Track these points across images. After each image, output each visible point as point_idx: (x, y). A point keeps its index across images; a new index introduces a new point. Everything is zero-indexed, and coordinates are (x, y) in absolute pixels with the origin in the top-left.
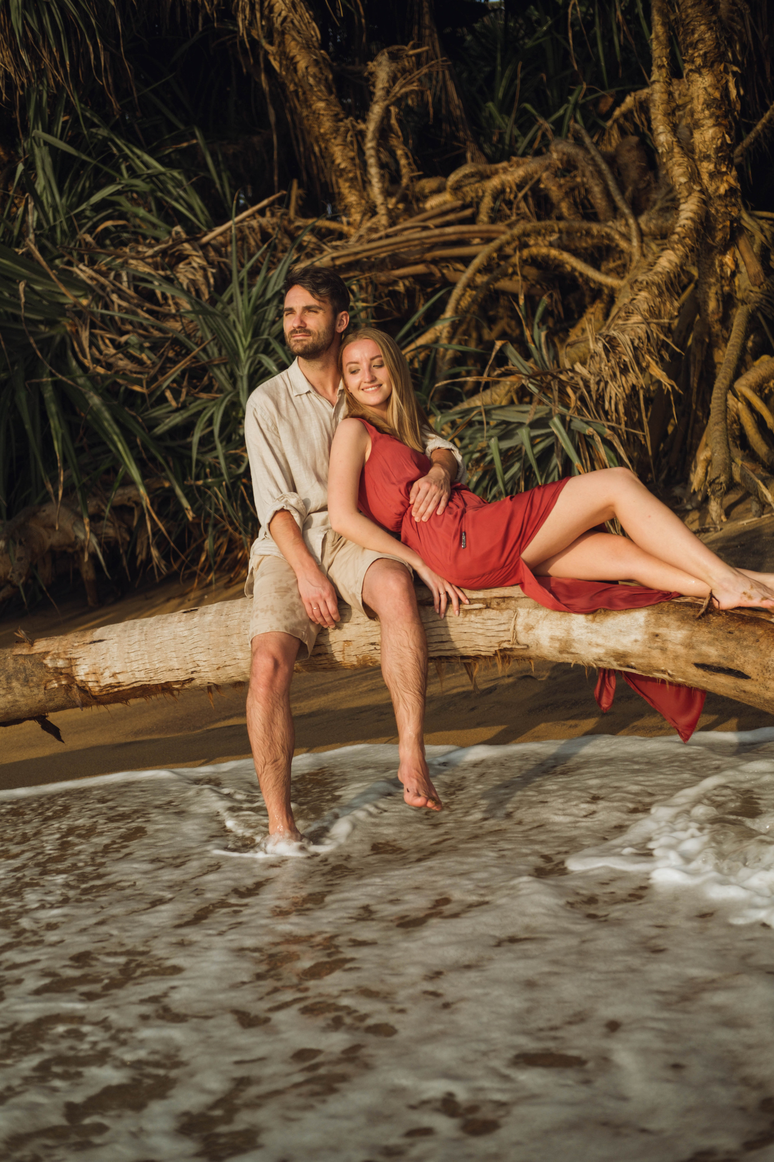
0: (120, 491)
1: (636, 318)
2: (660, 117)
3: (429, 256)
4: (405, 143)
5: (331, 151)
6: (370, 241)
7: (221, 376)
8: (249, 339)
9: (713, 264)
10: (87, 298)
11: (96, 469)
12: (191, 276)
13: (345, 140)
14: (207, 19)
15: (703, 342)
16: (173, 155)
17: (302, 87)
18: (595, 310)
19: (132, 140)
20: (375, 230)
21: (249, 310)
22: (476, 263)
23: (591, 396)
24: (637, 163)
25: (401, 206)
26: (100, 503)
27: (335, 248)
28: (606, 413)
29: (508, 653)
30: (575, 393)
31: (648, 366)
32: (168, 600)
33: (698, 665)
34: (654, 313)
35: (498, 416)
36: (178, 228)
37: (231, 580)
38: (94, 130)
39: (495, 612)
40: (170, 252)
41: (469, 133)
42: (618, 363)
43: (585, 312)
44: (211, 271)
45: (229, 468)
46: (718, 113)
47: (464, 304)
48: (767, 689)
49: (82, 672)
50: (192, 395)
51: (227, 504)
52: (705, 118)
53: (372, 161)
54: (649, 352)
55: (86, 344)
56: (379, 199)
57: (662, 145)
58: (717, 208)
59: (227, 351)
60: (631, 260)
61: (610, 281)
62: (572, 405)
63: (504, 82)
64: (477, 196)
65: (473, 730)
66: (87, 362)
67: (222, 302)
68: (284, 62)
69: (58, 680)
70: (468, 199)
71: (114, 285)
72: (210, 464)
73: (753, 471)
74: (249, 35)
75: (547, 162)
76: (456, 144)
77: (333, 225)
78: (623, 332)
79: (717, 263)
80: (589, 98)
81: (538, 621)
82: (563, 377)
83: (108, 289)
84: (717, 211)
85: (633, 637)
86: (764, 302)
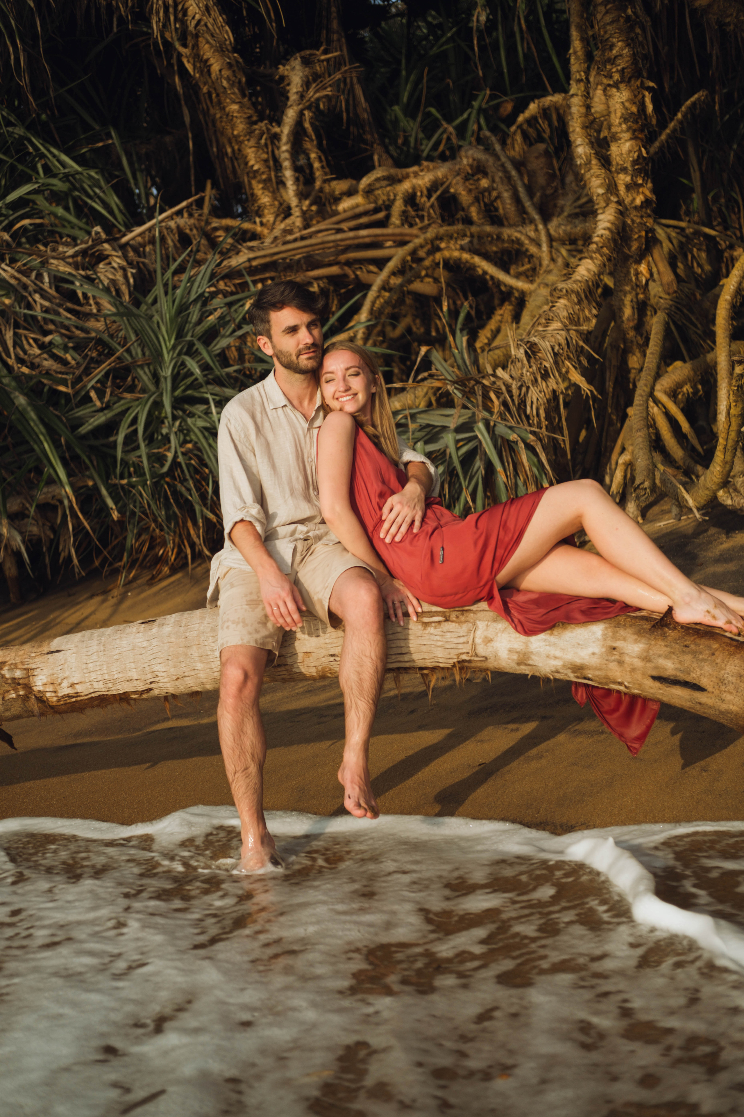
0: (45, 490)
1: (556, 325)
2: (578, 129)
3: (343, 258)
4: (320, 146)
5: (244, 152)
6: (285, 243)
7: (144, 376)
8: (172, 342)
9: (629, 273)
10: (10, 298)
11: (20, 468)
12: (111, 277)
13: (258, 143)
14: (122, 21)
15: (618, 348)
16: (88, 154)
17: (215, 89)
18: (505, 311)
19: (49, 139)
20: (290, 232)
21: (173, 311)
22: (391, 265)
23: (513, 400)
24: (545, 170)
25: (314, 208)
26: (24, 501)
27: (251, 249)
28: (528, 417)
29: (466, 664)
30: (498, 398)
31: (567, 372)
32: (92, 597)
33: (654, 678)
34: (574, 320)
35: (423, 419)
36: (98, 229)
37: (153, 577)
38: (10, 129)
39: (454, 624)
40: (90, 252)
41: (376, 136)
42: (539, 369)
43: (493, 313)
44: (131, 271)
45: (151, 468)
46: (635, 127)
47: (377, 305)
48: (723, 701)
49: (39, 683)
50: (116, 395)
51: (151, 503)
52: (622, 131)
53: (287, 164)
54: (569, 358)
55: (10, 343)
56: (294, 202)
57: (580, 157)
58: (634, 218)
59: (151, 352)
60: (541, 265)
61: (521, 284)
62: (496, 410)
63: (409, 87)
64: (389, 200)
65: (415, 734)
66: (11, 362)
67: (146, 304)
68: (198, 65)
69: (16, 690)
70: (380, 202)
71: (35, 284)
72: (133, 463)
73: (675, 476)
74: (163, 37)
75: (457, 167)
76: (363, 146)
77: (246, 226)
78: (543, 338)
79: (632, 272)
80: (491, 103)
81: (497, 634)
82: (486, 382)
83: (30, 289)
84: (633, 221)
85: (591, 650)
86: (673, 308)
